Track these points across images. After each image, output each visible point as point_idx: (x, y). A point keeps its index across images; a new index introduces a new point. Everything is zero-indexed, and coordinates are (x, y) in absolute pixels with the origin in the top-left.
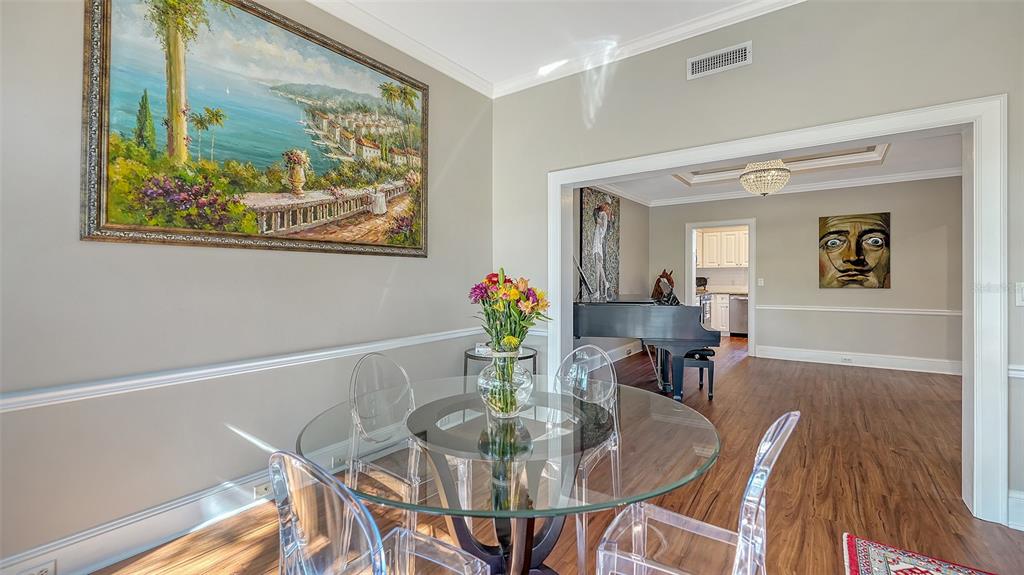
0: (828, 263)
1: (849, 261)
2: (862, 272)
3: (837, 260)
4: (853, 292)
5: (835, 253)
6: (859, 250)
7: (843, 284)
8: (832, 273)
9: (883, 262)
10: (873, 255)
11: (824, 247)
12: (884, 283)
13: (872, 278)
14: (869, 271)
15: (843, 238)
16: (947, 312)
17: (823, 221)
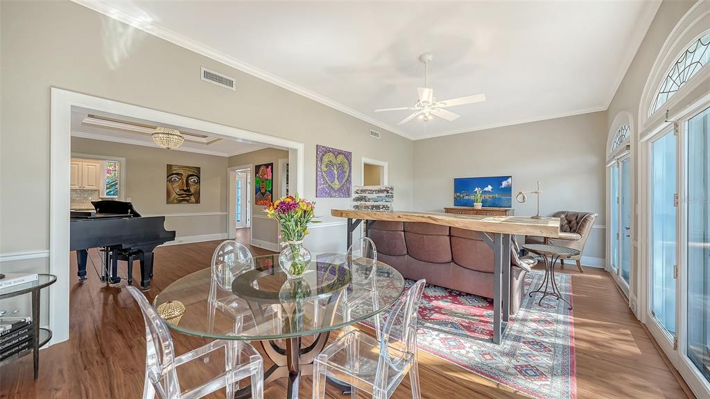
0: (172, 190)
1: (183, 190)
2: (188, 195)
3: (176, 189)
4: (184, 206)
5: (176, 185)
6: (187, 184)
7: (180, 202)
8: (174, 195)
9: (198, 190)
10: (193, 187)
11: (169, 181)
12: (198, 201)
13: (193, 199)
14: (191, 195)
15: (179, 177)
16: (220, 213)
17: (169, 167)
